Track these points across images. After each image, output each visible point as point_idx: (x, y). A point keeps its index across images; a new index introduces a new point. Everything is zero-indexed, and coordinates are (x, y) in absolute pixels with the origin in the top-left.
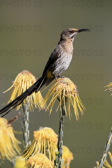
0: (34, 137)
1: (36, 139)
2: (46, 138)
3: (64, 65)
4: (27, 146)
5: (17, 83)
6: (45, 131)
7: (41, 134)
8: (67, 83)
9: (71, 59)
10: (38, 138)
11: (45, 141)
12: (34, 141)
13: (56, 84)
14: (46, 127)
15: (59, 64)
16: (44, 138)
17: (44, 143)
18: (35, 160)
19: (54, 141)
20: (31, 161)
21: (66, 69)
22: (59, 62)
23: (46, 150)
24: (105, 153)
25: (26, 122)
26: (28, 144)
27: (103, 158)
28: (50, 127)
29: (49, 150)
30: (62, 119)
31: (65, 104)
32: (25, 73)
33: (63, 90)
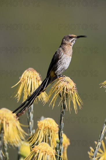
0: (37, 126)
1: (40, 128)
2: (48, 127)
3: (64, 65)
4: (31, 134)
5: (23, 78)
6: (47, 121)
7: (44, 124)
8: (68, 81)
9: (70, 60)
10: (41, 127)
11: (47, 130)
12: (37, 129)
13: (58, 82)
14: (48, 117)
15: (61, 65)
16: (46, 127)
17: (46, 132)
18: (40, 149)
19: (55, 130)
20: (36, 150)
21: (66, 68)
22: (60, 63)
23: (48, 138)
24: (99, 141)
25: (31, 113)
26: (33, 132)
27: (98, 146)
28: (52, 118)
29: (50, 138)
30: (63, 112)
31: (66, 100)
32: (31, 70)
33: (64, 87)
